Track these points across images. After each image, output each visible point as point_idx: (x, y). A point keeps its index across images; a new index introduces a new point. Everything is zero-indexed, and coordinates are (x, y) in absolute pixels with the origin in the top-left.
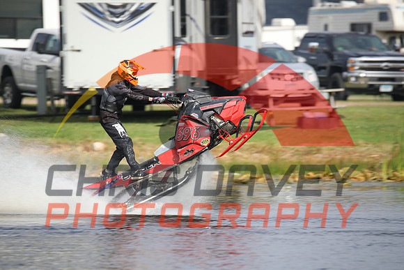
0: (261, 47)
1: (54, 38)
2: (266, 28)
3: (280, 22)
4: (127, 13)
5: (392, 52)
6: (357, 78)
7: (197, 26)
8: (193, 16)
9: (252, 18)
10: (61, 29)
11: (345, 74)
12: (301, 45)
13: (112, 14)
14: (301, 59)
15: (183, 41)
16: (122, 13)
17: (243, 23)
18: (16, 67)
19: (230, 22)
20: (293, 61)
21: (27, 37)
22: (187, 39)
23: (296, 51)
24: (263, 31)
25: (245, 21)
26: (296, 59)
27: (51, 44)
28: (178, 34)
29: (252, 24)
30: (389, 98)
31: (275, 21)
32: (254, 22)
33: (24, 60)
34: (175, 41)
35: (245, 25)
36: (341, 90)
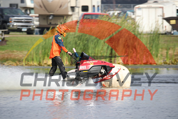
5: (26, 15)
6: (13, 25)
11: (8, 24)
30: (26, 33)
36: (7, 30)
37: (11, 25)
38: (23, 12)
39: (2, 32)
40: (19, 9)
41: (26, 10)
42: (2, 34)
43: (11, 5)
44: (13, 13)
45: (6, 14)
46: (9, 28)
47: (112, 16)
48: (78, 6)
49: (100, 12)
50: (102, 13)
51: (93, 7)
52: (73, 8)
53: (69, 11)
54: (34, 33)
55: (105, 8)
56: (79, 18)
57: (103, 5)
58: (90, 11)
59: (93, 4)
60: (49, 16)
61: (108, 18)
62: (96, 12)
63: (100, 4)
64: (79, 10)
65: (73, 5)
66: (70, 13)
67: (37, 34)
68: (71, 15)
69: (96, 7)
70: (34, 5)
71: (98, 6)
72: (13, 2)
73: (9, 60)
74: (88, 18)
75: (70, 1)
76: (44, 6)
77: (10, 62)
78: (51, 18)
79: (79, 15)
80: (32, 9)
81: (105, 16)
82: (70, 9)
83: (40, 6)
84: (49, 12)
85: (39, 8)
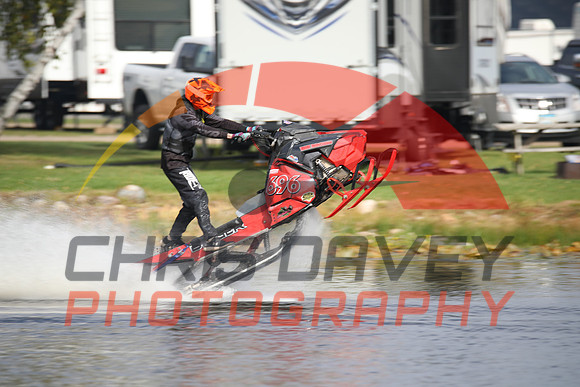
0: (504, 60)
1: (206, 50)
2: (512, 33)
3: (532, 25)
4: (310, 14)
7: (410, 32)
8: (405, 16)
9: (491, 20)
10: (217, 36)
12: (563, 57)
13: (290, 15)
14: (563, 79)
15: (390, 53)
16: (303, 14)
17: (478, 27)
18: (153, 91)
19: (459, 26)
20: (551, 80)
21: (169, 48)
22: (395, 50)
23: (556, 67)
24: (508, 37)
25: (480, 24)
26: (556, 78)
27: (202, 59)
28: (383, 43)
29: (491, 27)
31: (525, 23)
32: (494, 24)
33: (165, 81)
34: (379, 54)
35: (481, 30)
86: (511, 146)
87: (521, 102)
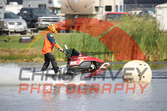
2: (7, 6)
3: (12, 4)
5: (54, 15)
6: (41, 24)
11: (37, 23)
12: (20, 12)
20: (18, 18)
32: (2, 3)
36: (35, 29)
37: (39, 24)
38: (51, 12)
39: (32, 30)
40: (47, 9)
41: (53, 10)
42: (31, 32)
43: (40, 6)
44: (42, 13)
45: (35, 14)
46: (38, 27)
47: (134, 15)
48: (102, 6)
49: (122, 12)
50: (124, 13)
51: (116, 7)
52: (97, 8)
53: (93, 11)
54: (61, 32)
55: (127, 8)
56: (103, 17)
57: (125, 5)
58: (113, 11)
59: (116, 4)
60: (75, 15)
61: (130, 17)
62: (119, 11)
63: (122, 4)
64: (103, 10)
65: (97, 5)
66: (94, 13)
67: (63, 32)
68: (95, 15)
69: (119, 7)
70: (61, 6)
71: (121, 6)
72: (41, 3)
73: (38, 56)
74: (111, 17)
75: (94, 2)
76: (70, 6)
77: (38, 58)
78: (76, 17)
79: (102, 14)
80: (59, 9)
81: (127, 15)
82: (94, 9)
83: (67, 6)
84: (75, 12)
85: (65, 8)
86: (8, 34)
87: (10, 23)
